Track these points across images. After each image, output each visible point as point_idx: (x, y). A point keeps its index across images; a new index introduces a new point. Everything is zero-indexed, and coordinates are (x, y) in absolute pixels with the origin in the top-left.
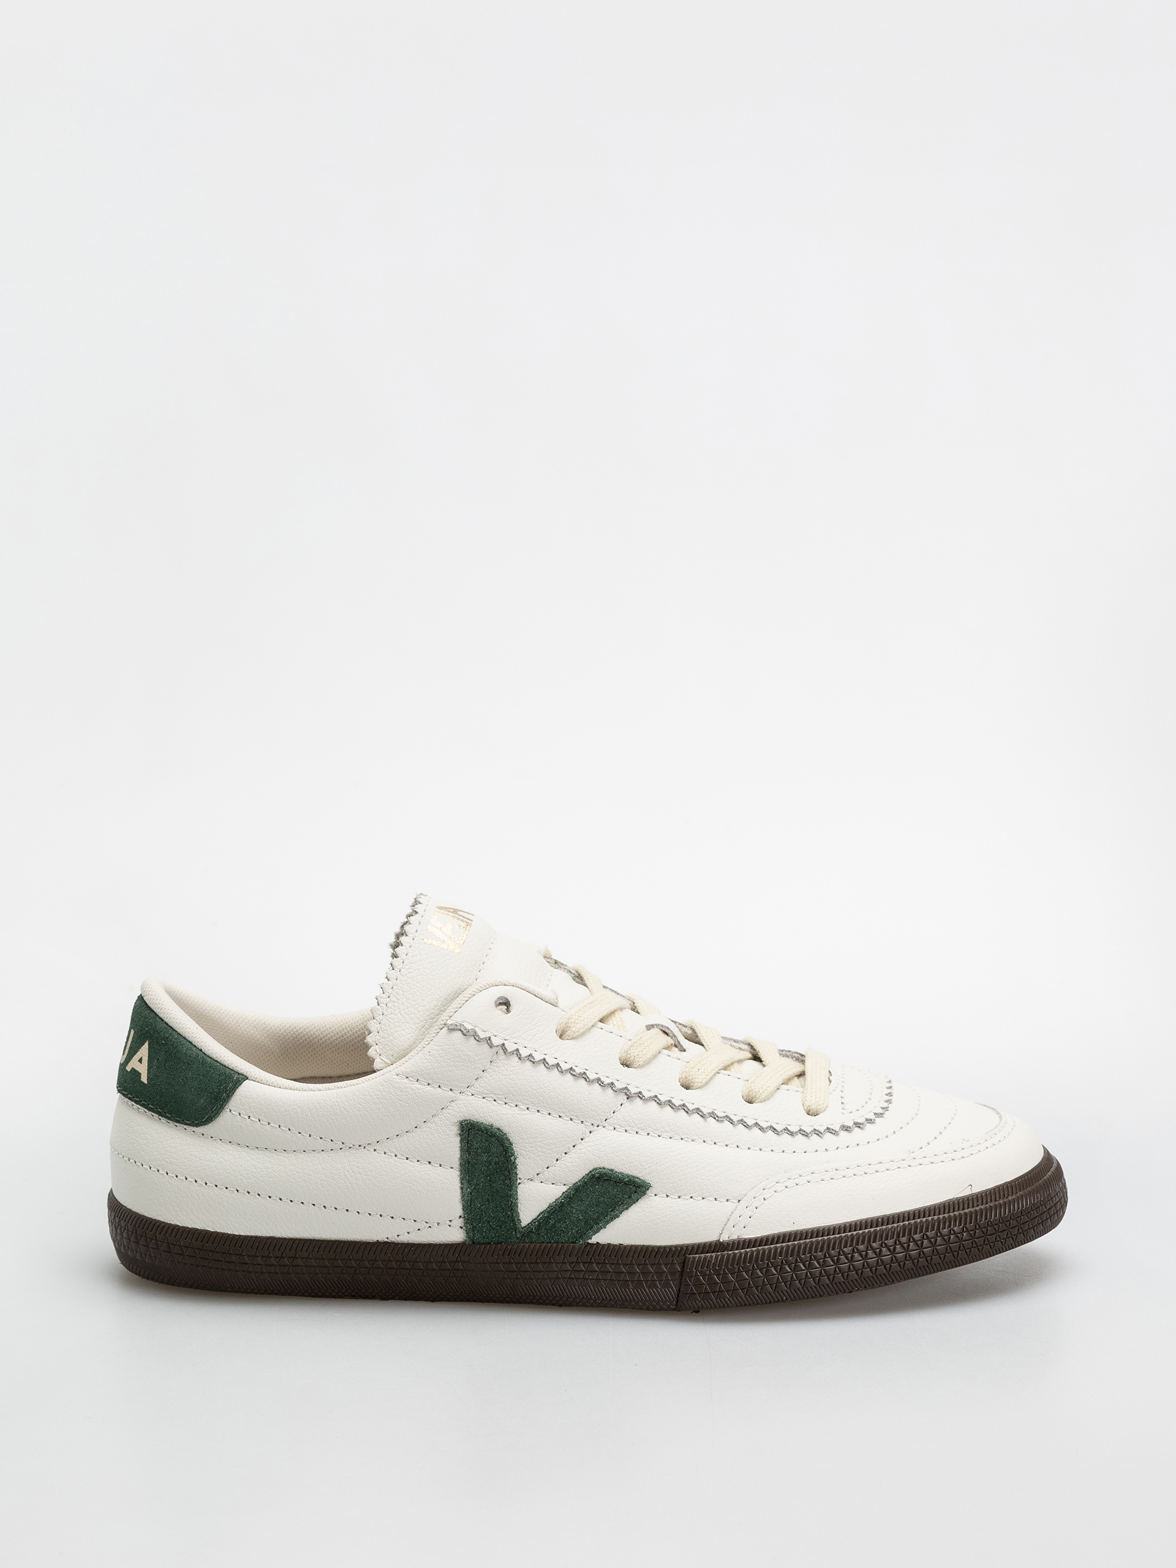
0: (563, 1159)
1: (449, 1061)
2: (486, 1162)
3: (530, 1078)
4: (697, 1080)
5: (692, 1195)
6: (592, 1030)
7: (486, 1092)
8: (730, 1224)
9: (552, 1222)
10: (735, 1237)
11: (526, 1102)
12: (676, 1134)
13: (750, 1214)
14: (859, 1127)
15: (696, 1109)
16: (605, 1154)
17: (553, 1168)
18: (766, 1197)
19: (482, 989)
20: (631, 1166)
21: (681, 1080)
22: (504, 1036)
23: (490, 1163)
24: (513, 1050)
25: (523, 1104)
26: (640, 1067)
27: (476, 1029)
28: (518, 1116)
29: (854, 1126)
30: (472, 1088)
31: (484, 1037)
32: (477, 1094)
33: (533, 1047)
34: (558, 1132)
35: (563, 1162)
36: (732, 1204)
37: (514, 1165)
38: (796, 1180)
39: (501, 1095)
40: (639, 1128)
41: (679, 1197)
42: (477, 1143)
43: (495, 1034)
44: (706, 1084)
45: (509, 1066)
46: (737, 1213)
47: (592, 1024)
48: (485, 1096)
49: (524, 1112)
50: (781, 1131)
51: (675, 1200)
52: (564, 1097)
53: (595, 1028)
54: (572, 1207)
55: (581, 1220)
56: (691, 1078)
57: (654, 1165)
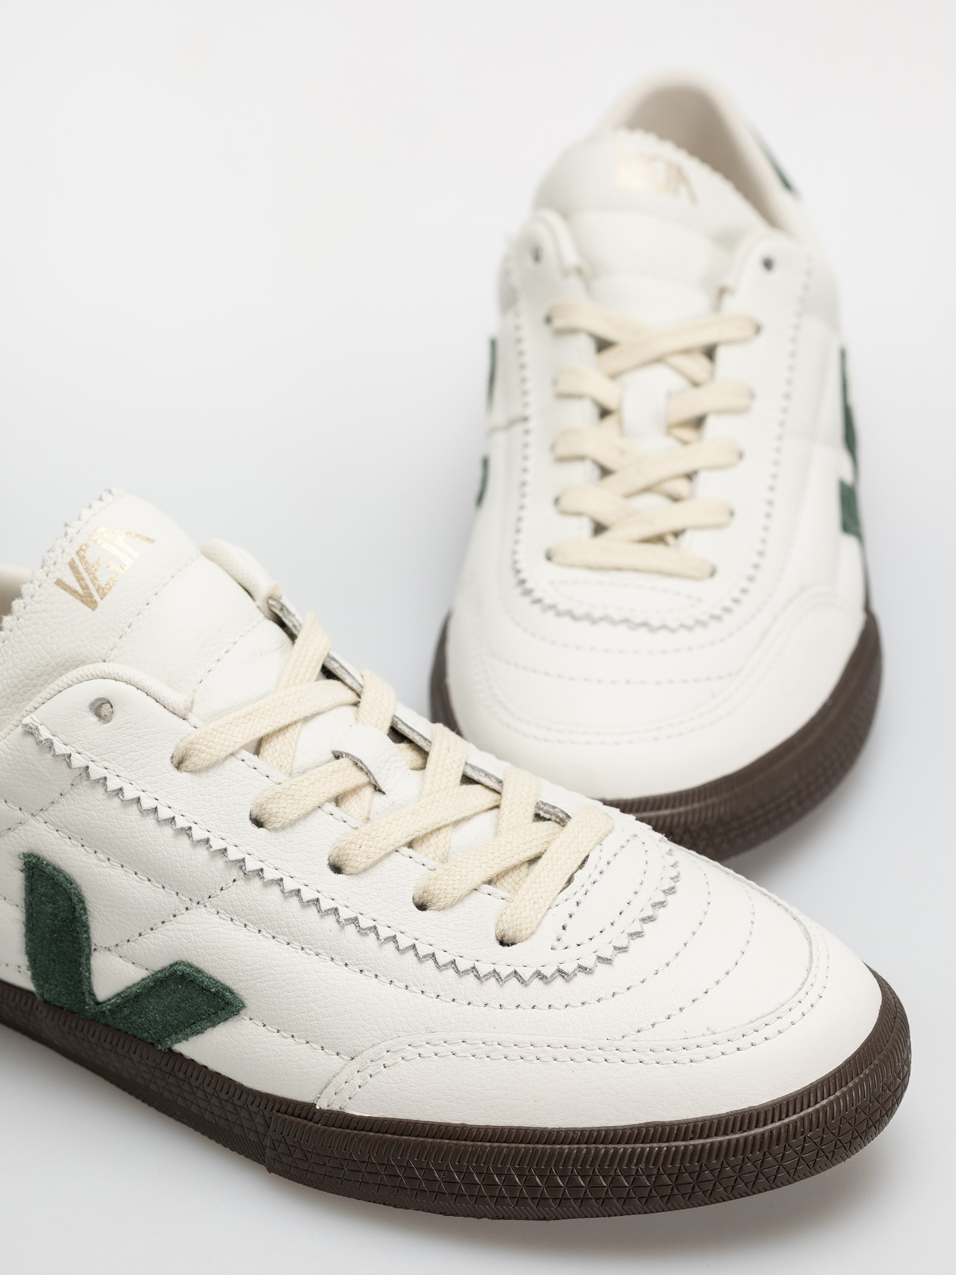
0: (146, 936)
1: (17, 773)
2: (51, 914)
3: (116, 821)
4: (351, 863)
5: (294, 1034)
6: (228, 762)
7: (59, 824)
8: (331, 1090)
9: (126, 1011)
10: (336, 1108)
11: (106, 850)
12: (296, 940)
13: (359, 1082)
14: (563, 977)
15: (333, 908)
16: (194, 947)
17: (133, 944)
18: (387, 1063)
19: (82, 680)
20: (224, 973)
21: (331, 859)
22: (93, 756)
23: (56, 916)
24: (98, 777)
25: (103, 852)
26: (275, 830)
27: (55, 740)
28: (94, 867)
29: (557, 974)
30: (46, 813)
31: (61, 753)
32: (50, 824)
33: (129, 777)
34: (142, 901)
35: (145, 940)
36: (341, 1060)
37: (86, 927)
38: (438, 1047)
39: (76, 833)
40: (248, 921)
41: (278, 1031)
42: (41, 888)
43: (79, 750)
44: (365, 870)
45: (91, 797)
46: (343, 1077)
47: (230, 751)
48: (58, 829)
49: (103, 864)
50: (445, 965)
51: (270, 1034)
52: (154, 856)
53: (233, 759)
54: (149, 1002)
55: (159, 1022)
56: (344, 858)
57: (253, 980)
